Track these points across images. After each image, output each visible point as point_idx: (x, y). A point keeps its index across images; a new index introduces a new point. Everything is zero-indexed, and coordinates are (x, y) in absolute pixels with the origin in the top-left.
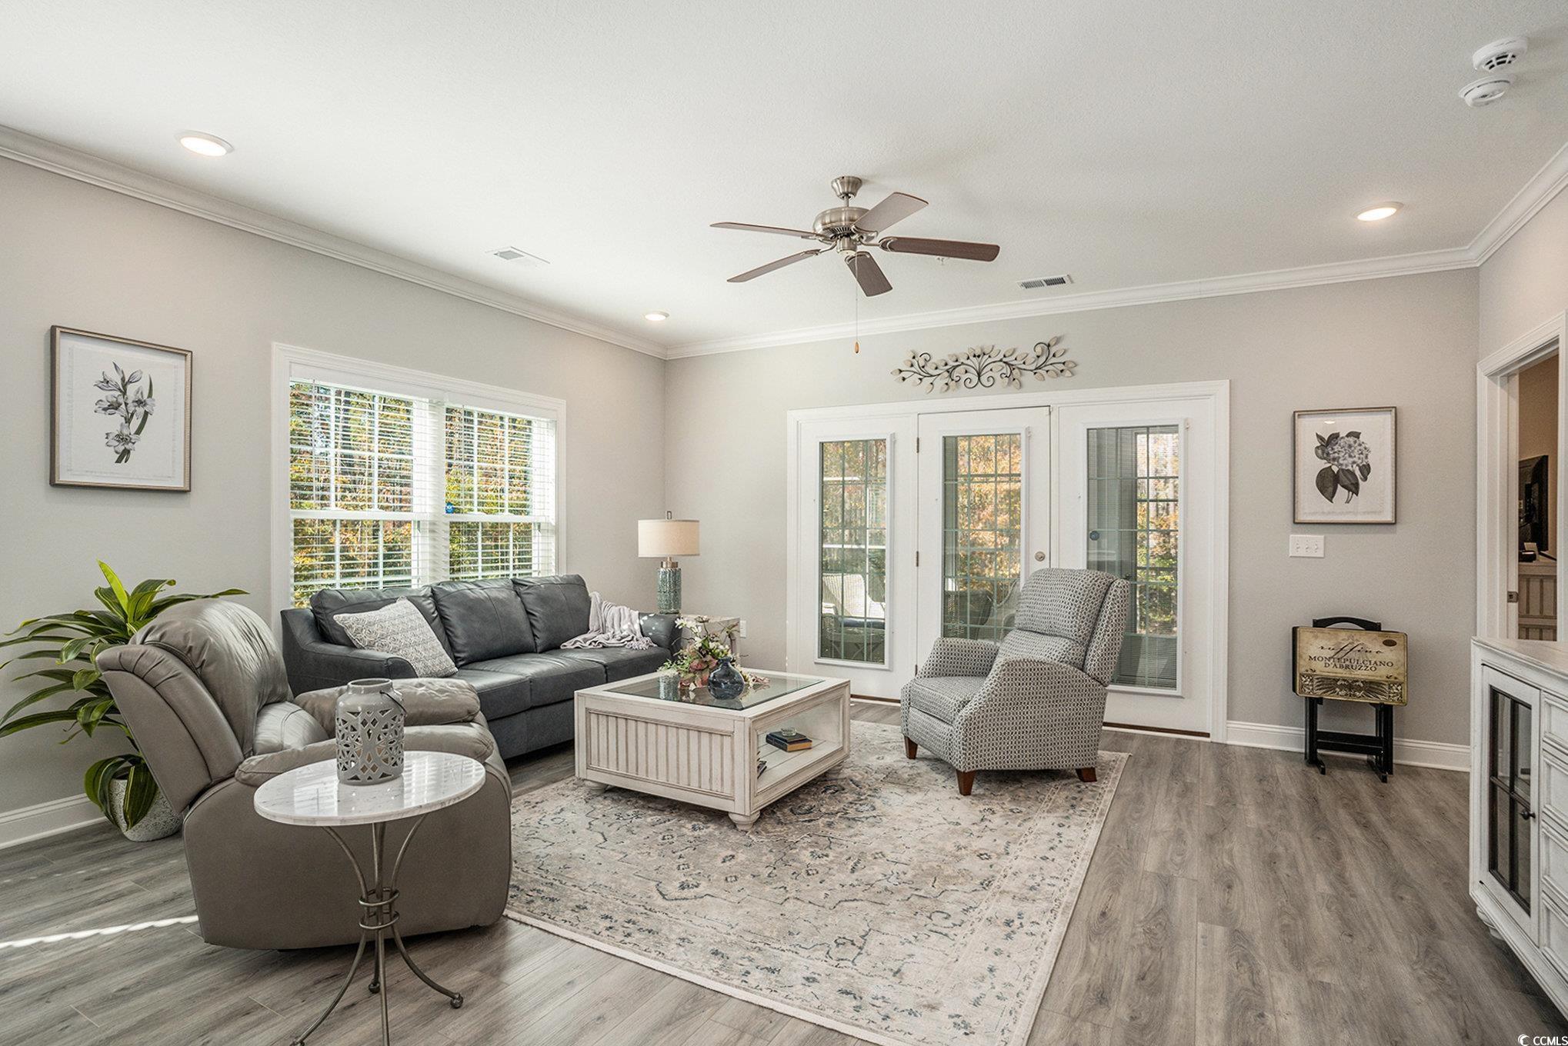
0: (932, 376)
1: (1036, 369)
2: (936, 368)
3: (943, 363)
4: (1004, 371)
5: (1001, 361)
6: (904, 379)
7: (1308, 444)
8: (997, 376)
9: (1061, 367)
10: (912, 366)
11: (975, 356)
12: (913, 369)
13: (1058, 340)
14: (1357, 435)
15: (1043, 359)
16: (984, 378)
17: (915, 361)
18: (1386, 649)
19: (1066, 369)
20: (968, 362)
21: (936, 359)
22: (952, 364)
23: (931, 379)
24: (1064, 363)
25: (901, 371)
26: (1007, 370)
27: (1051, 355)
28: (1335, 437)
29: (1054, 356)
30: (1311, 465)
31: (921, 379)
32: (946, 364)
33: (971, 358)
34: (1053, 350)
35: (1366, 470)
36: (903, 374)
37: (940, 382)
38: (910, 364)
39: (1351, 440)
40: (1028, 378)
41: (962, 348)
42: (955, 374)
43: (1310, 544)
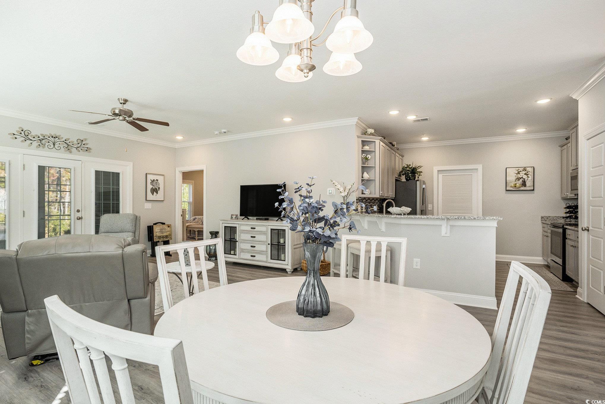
0: (31, 140)
1: (77, 147)
2: (34, 138)
3: (38, 136)
4: (65, 145)
5: (63, 141)
6: (16, 138)
7: (149, 182)
8: (62, 146)
9: (86, 149)
10: (21, 134)
11: (52, 137)
12: (21, 135)
13: (86, 140)
14: (157, 180)
15: (79, 145)
16: (56, 146)
17: (23, 132)
18: (168, 228)
19: (88, 150)
20: (49, 139)
21: (33, 134)
22: (41, 137)
23: (31, 142)
24: (87, 148)
25: (14, 134)
26: (66, 145)
27: (83, 144)
28: (154, 180)
29: (84, 144)
30: (150, 187)
31: (26, 140)
32: (39, 137)
33: (50, 137)
34: (83, 143)
35: (159, 188)
36: (15, 136)
37: (35, 144)
38: (19, 132)
39: (157, 181)
40: (74, 150)
41: (47, 133)
42: (43, 142)
43: (148, 205)
